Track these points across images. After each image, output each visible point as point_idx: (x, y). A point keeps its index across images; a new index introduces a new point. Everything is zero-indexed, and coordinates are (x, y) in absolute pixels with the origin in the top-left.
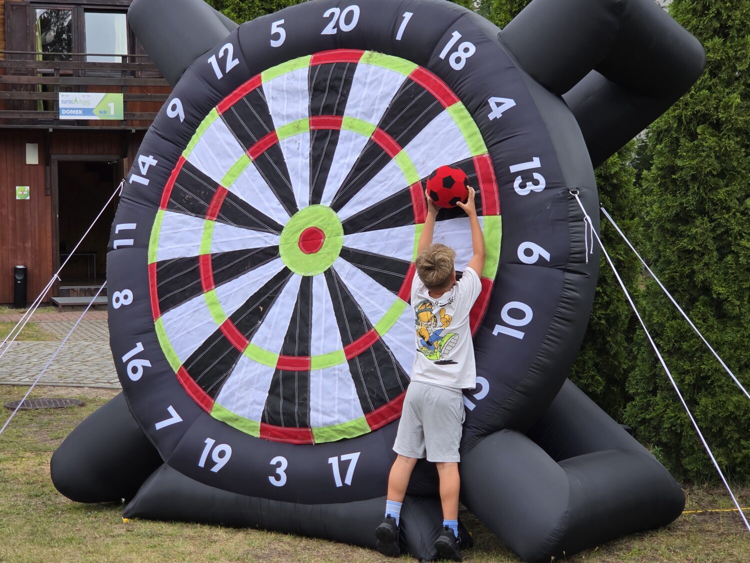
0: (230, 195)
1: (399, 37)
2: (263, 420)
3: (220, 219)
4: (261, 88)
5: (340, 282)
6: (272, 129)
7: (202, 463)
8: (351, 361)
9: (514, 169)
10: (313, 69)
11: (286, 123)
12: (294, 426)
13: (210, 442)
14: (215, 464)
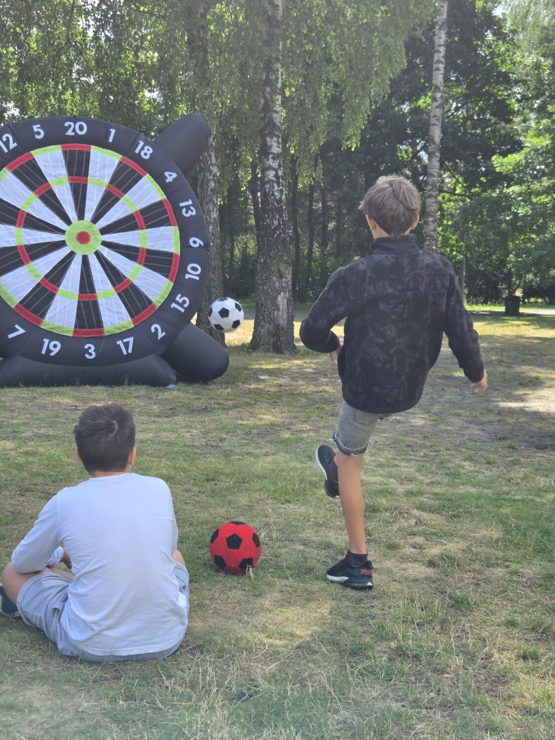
0: (28, 214)
1: (111, 140)
2: (76, 327)
3: (25, 227)
4: (34, 159)
5: (103, 257)
6: (46, 181)
7: (44, 352)
8: (119, 295)
9: (181, 205)
10: (65, 152)
11: (54, 179)
12: (94, 328)
13: (46, 341)
14: (52, 351)
